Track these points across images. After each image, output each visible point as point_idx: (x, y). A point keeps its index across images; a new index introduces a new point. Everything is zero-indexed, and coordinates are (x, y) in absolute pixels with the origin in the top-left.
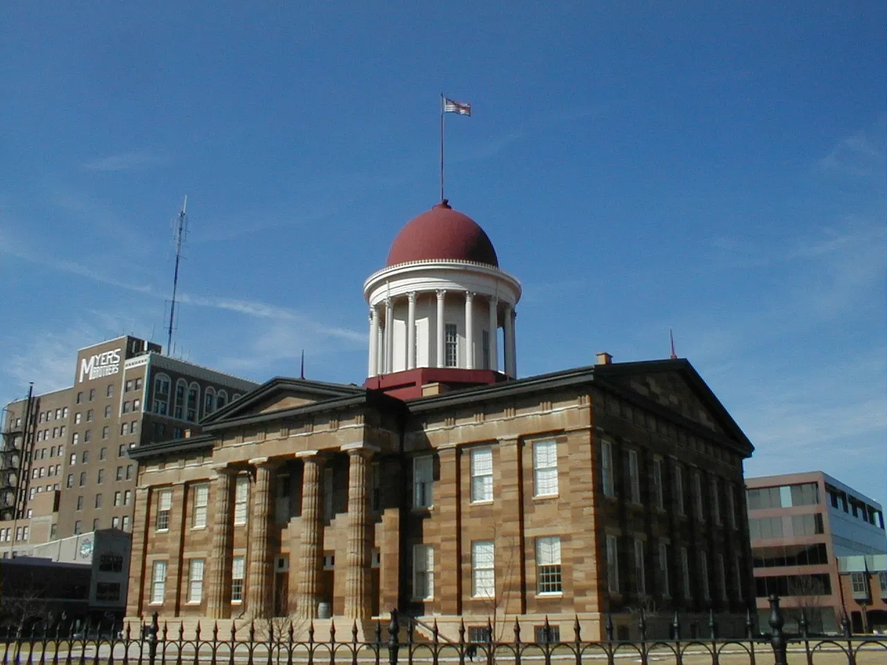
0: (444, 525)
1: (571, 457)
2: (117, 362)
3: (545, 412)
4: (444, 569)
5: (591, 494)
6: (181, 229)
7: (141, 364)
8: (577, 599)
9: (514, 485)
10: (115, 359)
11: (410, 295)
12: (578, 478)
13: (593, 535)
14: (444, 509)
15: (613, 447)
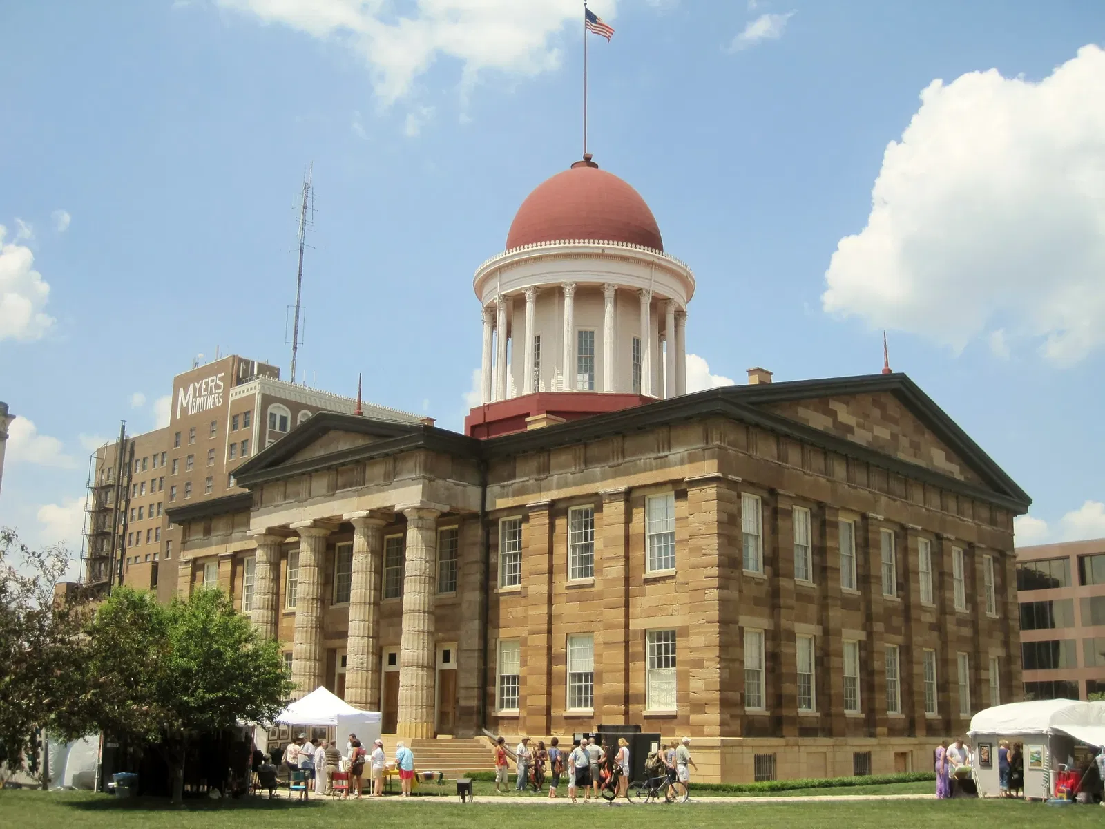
0: (532, 612)
1: (691, 519)
2: (220, 391)
3: (662, 454)
4: (532, 672)
5: (715, 571)
6: (305, 208)
7: (250, 393)
8: (694, 718)
9: (619, 557)
10: (217, 387)
11: (528, 293)
12: (700, 549)
13: (716, 628)
14: (532, 589)
15: (765, 503)
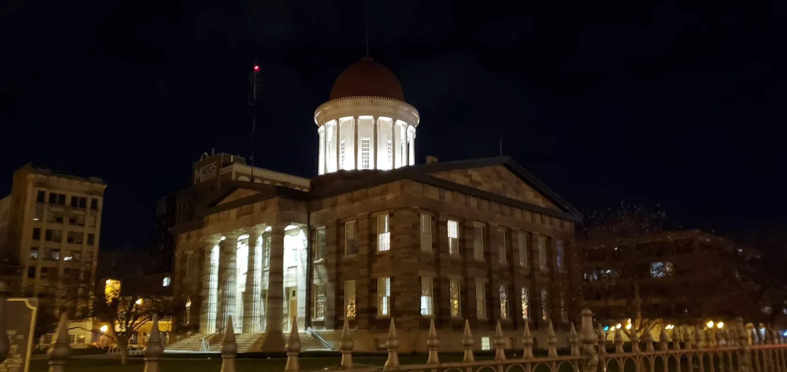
1: (395, 226)
2: (215, 170)
5: (406, 250)
7: (229, 171)
8: (397, 319)
9: (365, 245)
10: (214, 168)
12: (399, 240)
14: (329, 261)
15: (433, 218)
